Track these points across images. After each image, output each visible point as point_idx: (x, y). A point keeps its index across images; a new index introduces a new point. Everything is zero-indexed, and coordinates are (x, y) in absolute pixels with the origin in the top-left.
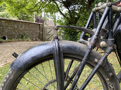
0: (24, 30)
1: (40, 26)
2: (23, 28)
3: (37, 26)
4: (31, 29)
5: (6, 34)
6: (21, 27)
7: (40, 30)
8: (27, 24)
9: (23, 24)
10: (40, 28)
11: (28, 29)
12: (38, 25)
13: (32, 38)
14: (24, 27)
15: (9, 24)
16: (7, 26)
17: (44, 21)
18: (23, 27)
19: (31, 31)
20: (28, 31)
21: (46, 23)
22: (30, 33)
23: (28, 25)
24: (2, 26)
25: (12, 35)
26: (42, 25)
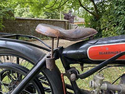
1: (65, 23)
5: (32, 34)
7: (65, 27)
8: (52, 22)
10: (65, 25)
12: (63, 23)
15: (34, 24)
16: (33, 26)
17: (74, 16)
21: (76, 19)
24: (28, 26)
25: (37, 34)
26: (68, 22)
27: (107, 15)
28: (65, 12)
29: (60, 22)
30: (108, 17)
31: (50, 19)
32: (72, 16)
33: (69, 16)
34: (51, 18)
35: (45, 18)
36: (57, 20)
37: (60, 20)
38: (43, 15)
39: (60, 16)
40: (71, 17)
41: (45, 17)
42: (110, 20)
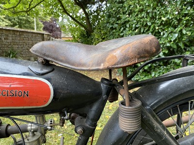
0: (12, 44)
1: (43, 37)
2: (9, 41)
3: (38, 37)
4: (26, 41)
6: (5, 39)
8: (18, 34)
9: (10, 34)
10: (43, 40)
11: (21, 41)
12: (40, 36)
13: (28, 58)
14: (13, 39)
18: (11, 38)
19: (26, 45)
20: (21, 45)
22: (23, 48)
23: (20, 35)
26: (48, 35)
27: (100, 29)
28: (45, 18)
29: (34, 35)
30: (101, 32)
31: (16, 28)
32: (58, 26)
33: (53, 27)
34: (19, 27)
35: (6, 26)
36: (29, 31)
37: (35, 31)
38: (3, 21)
39: (35, 24)
40: (57, 28)
41: (7, 24)
42: (103, 37)
